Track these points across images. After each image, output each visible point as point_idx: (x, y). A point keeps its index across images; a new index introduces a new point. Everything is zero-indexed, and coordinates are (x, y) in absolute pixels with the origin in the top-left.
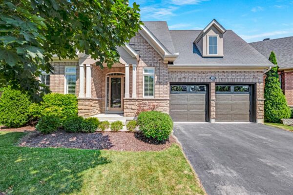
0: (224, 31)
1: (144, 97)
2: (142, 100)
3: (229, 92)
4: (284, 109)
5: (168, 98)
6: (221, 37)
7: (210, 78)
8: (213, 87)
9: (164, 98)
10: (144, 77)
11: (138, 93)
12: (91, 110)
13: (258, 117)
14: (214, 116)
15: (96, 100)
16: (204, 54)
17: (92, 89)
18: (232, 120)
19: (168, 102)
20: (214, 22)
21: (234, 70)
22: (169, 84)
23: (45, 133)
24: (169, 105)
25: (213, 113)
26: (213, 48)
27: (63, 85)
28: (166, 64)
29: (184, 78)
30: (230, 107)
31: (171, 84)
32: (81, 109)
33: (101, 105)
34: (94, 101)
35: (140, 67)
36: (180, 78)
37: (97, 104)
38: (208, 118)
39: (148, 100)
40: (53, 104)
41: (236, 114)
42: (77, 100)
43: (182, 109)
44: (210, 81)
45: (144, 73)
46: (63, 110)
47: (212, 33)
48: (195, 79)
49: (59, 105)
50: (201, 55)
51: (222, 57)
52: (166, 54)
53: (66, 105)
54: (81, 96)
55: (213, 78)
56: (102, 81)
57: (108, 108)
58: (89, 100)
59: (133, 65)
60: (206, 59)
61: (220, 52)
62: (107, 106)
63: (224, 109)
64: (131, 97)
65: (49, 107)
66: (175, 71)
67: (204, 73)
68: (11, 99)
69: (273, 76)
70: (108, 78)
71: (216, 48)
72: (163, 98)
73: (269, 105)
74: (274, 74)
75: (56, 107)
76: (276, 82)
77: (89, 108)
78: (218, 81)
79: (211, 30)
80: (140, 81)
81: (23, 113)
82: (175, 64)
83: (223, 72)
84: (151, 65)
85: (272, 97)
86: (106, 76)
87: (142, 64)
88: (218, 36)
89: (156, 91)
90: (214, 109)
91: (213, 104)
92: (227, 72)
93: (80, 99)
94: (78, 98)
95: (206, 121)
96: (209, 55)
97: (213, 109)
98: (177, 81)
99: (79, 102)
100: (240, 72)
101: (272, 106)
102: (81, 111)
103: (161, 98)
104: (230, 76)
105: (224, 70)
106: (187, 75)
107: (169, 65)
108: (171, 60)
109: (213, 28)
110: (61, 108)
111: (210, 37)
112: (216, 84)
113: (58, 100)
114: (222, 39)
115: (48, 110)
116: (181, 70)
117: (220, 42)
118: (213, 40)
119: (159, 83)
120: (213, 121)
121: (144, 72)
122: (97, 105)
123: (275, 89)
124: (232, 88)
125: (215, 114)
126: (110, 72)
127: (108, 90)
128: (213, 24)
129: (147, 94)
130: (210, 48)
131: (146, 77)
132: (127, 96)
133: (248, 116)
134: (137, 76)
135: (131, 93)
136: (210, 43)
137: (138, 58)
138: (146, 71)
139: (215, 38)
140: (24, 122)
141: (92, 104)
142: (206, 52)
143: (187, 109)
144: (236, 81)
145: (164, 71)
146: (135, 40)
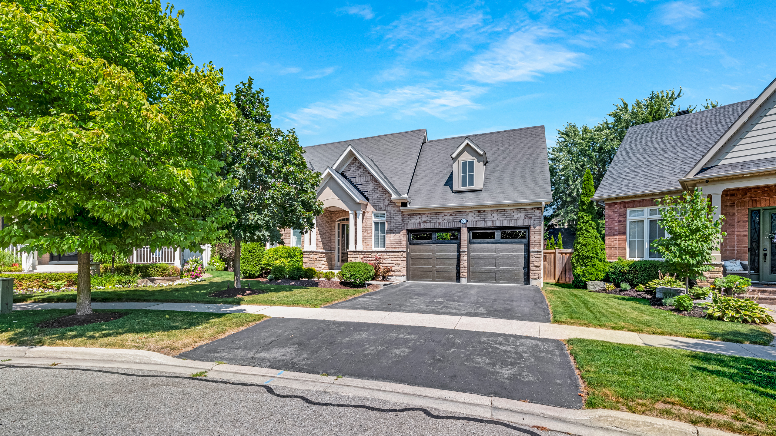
0: (481, 153)
1: (374, 249)
2: (372, 252)
3: (493, 240)
4: (593, 265)
5: (405, 250)
6: (479, 161)
7: (460, 221)
8: (464, 233)
9: (397, 250)
10: (373, 224)
11: (366, 244)
12: (315, 264)
13: (532, 276)
14: (466, 274)
15: (322, 253)
16: (455, 188)
17: (317, 240)
18: (497, 281)
19: (405, 255)
20: (466, 141)
21: (494, 209)
22: (404, 232)
24: (405, 259)
25: (464, 271)
26: (468, 179)
27: (290, 236)
28: (399, 206)
29: (425, 222)
30: (494, 261)
31: (409, 231)
32: (306, 263)
33: (330, 260)
34: (320, 254)
35: (368, 212)
36: (420, 223)
37: (324, 257)
38: (458, 279)
39: (377, 252)
40: (280, 257)
41: (503, 272)
42: (302, 253)
43: (425, 265)
44: (459, 225)
45: (374, 219)
46: (289, 262)
47: (467, 157)
48: (439, 223)
49: (286, 258)
50: (451, 188)
51: (480, 190)
52: (394, 196)
53: (292, 257)
54: (306, 248)
55: (463, 221)
56: (331, 228)
57: (339, 264)
58: (313, 252)
59: (357, 212)
60: (456, 195)
61: (478, 183)
62: (339, 261)
63: (485, 265)
64: (356, 248)
65: (277, 259)
66: (414, 214)
67: (451, 215)
68: (249, 251)
69: (583, 210)
70: (339, 224)
71: (472, 177)
72: (395, 250)
74: (585, 207)
75: (283, 260)
76: (588, 222)
77: (313, 262)
78: (470, 225)
79: (465, 153)
80: (369, 229)
81: (258, 265)
82: (408, 206)
83: (479, 212)
84: (381, 208)
86: (337, 223)
87: (370, 208)
88: (475, 160)
89: (387, 241)
90: (466, 264)
91: (464, 257)
92: (484, 211)
93: (305, 252)
94: (303, 250)
95: (457, 282)
96: (461, 188)
97: (464, 264)
98: (415, 227)
99: (305, 255)
100: (504, 210)
101: (578, 261)
102: (306, 264)
103: (393, 250)
104: (489, 217)
105: (480, 210)
106: (428, 218)
107: (402, 208)
108: (404, 201)
109: (468, 148)
110: (288, 261)
111: (464, 164)
112: (470, 229)
113: (286, 252)
114: (481, 163)
115: (276, 262)
116: (421, 213)
117: (479, 169)
118: (468, 167)
119: (391, 231)
120: (464, 281)
121: (373, 217)
122: (325, 259)
123: (585, 233)
124: (498, 234)
125: (466, 271)
126: (340, 217)
127: (339, 240)
128: (468, 144)
129: (377, 245)
130: (464, 178)
131: (377, 224)
132: (352, 247)
133: (522, 275)
134: (365, 224)
135: (356, 244)
136: (464, 171)
137: (365, 202)
138: (377, 216)
139: (471, 163)
140: (258, 273)
141: (317, 256)
142: (458, 185)
143: (432, 264)
144: (497, 224)
145: (397, 216)
146: (363, 179)
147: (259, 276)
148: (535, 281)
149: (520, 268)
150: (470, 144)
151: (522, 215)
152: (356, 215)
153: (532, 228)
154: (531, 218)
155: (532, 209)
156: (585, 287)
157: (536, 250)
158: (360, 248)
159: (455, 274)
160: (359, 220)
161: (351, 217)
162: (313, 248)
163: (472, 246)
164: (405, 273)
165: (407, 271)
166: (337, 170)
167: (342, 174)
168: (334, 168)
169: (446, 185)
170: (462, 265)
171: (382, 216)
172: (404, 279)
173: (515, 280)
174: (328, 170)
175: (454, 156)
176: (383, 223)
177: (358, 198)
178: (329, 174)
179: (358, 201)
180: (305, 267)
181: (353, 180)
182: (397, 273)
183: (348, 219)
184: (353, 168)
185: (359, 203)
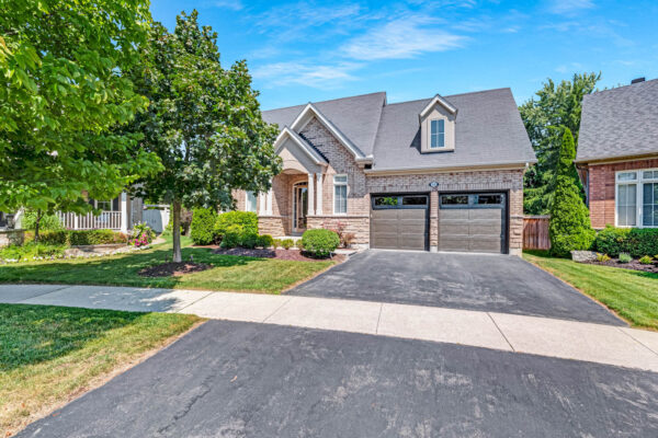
0: (453, 110)
1: (335, 214)
2: (333, 218)
3: (465, 205)
4: (578, 233)
5: (368, 215)
6: (450, 120)
7: (430, 185)
8: (435, 198)
9: (360, 216)
10: (334, 188)
11: (326, 209)
12: (271, 231)
14: (436, 242)
15: (278, 218)
16: (424, 149)
17: (273, 204)
18: (469, 249)
19: (368, 220)
20: (437, 99)
21: (469, 171)
22: (368, 196)
23: (228, 247)
24: (368, 225)
25: (434, 238)
26: (438, 138)
27: (245, 200)
28: (362, 169)
29: (390, 185)
30: (467, 228)
31: (373, 195)
32: (262, 229)
33: (286, 225)
34: (276, 220)
35: (328, 175)
36: (385, 187)
37: (280, 223)
38: (427, 247)
39: (338, 218)
40: (234, 222)
41: (476, 241)
42: (258, 218)
43: (390, 231)
44: (429, 189)
45: (335, 182)
46: (243, 229)
47: (436, 115)
48: (407, 187)
49: (240, 224)
50: (419, 148)
51: (452, 151)
52: (358, 157)
53: (246, 223)
54: (262, 213)
55: (434, 185)
56: (288, 193)
57: (295, 230)
58: (269, 218)
59: (317, 175)
60: (425, 156)
61: (449, 143)
62: (295, 226)
63: (457, 232)
64: (315, 214)
65: (231, 225)
66: (378, 177)
67: (420, 178)
68: (201, 217)
69: (564, 173)
70: (296, 188)
71: (442, 137)
72: (358, 216)
73: (554, 228)
74: (566, 170)
75: (236, 226)
76: (569, 185)
77: (269, 228)
78: (441, 188)
79: (435, 111)
80: (329, 193)
81: (210, 231)
82: (373, 168)
83: (451, 174)
84: (342, 171)
85: (559, 212)
86: (294, 187)
87: (331, 170)
88: (445, 118)
89: (349, 206)
90: (436, 231)
91: (434, 224)
92: (457, 174)
94: (260, 215)
95: (425, 250)
96: (431, 149)
97: (434, 232)
98: (380, 190)
99: (260, 221)
100: (480, 172)
101: (559, 228)
102: (262, 231)
103: (355, 216)
104: (463, 180)
105: (452, 172)
106: (394, 182)
107: (366, 171)
108: (368, 163)
109: (438, 106)
110: (242, 227)
111: (433, 123)
112: (440, 193)
113: (240, 218)
114: (453, 122)
115: (230, 228)
116: (387, 175)
117: (450, 127)
118: (438, 127)
119: (354, 195)
120: (434, 249)
122: (281, 225)
123: (567, 198)
124: (471, 198)
125: (436, 239)
126: (297, 181)
127: (296, 205)
128: (438, 102)
129: (338, 210)
130: (433, 138)
131: (338, 187)
132: (311, 212)
133: (499, 244)
134: (325, 187)
135: (315, 208)
136: (433, 131)
137: (325, 164)
138: (338, 179)
139: (442, 122)
140: (210, 240)
141: (274, 222)
142: (426, 145)
143: (397, 231)
144: (471, 188)
145: (360, 179)
146: (323, 140)
147: (211, 243)
148: (516, 251)
149: (497, 236)
150: (441, 101)
151: (501, 177)
152: (315, 178)
153: (512, 192)
154: (511, 181)
155: (512, 171)
156: (568, 256)
157: (516, 215)
158: (320, 213)
159: (423, 242)
160: (319, 183)
161: (311, 180)
162: (269, 213)
163: (443, 212)
164: (368, 240)
165: (371, 238)
166: (295, 130)
167: (300, 135)
168: (292, 127)
169: (412, 145)
170: (432, 231)
171: (344, 179)
172: (366, 247)
173: (491, 249)
174: (286, 130)
175: (422, 114)
176: (345, 187)
177: (318, 160)
178: (287, 134)
179: (318, 162)
180: (260, 234)
181: (313, 141)
182: (360, 241)
183: (306, 184)
184: (312, 128)
185: (319, 165)
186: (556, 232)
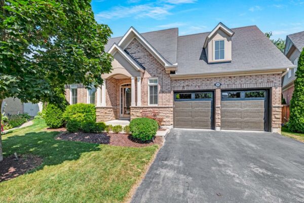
0: (231, 34)
1: (149, 105)
2: (148, 108)
3: (239, 98)
5: (172, 106)
6: (228, 40)
7: (215, 85)
8: (218, 94)
10: (149, 87)
11: (143, 102)
12: (105, 117)
13: (273, 125)
14: (220, 124)
15: (110, 108)
16: (210, 60)
17: (107, 99)
18: (242, 128)
19: (172, 109)
20: (220, 26)
21: (242, 75)
22: (172, 92)
24: (172, 112)
25: (218, 121)
26: (220, 54)
27: (86, 96)
28: (169, 74)
29: (188, 85)
30: (240, 114)
31: (175, 92)
32: (98, 116)
33: (116, 112)
34: (109, 109)
35: (145, 78)
36: (184, 87)
37: (111, 111)
38: (213, 127)
39: (152, 108)
40: (78, 112)
41: (247, 122)
42: (95, 109)
43: (186, 116)
44: (214, 88)
45: (149, 83)
46: (84, 116)
47: (218, 37)
48: (199, 86)
49: (83, 112)
50: (206, 61)
51: (230, 62)
52: (166, 65)
53: (87, 112)
54: (98, 105)
55: (218, 85)
56: (116, 91)
57: (122, 115)
58: (104, 108)
59: (138, 77)
60: (211, 65)
61: (228, 56)
62: (122, 113)
63: (233, 117)
64: (136, 105)
65: (75, 114)
66: (179, 80)
67: (208, 80)
70: (122, 88)
71: (223, 52)
72: (166, 106)
73: (296, 113)
75: (79, 114)
77: (104, 115)
78: (223, 87)
79: (218, 34)
80: (145, 91)
81: (60, 118)
82: (176, 74)
83: (230, 77)
84: (155, 75)
85: (301, 102)
86: (120, 87)
87: (147, 75)
88: (225, 39)
89: (159, 100)
90: (220, 117)
91: (218, 111)
92: (234, 77)
93: (97, 108)
94: (96, 107)
95: (211, 129)
96: (215, 61)
97: (218, 117)
98: (181, 89)
99: (97, 110)
100: (251, 76)
102: (99, 117)
103: (164, 106)
104: (238, 82)
105: (230, 76)
106: (190, 83)
107: (171, 75)
108: (173, 70)
109: (220, 31)
110: (83, 115)
111: (217, 42)
112: (223, 91)
113: (82, 108)
114: (230, 42)
115: (74, 116)
116: (185, 78)
117: (228, 45)
118: (220, 46)
119: (162, 92)
120: (218, 129)
121: (149, 82)
122: (112, 112)
124: (243, 94)
125: (220, 121)
126: (123, 83)
127: (122, 99)
128: (220, 28)
129: (151, 103)
130: (217, 53)
131: (151, 87)
132: (133, 104)
133: (263, 125)
134: (143, 87)
135: (136, 101)
136: (216, 48)
137: (143, 71)
138: (151, 81)
139: (223, 42)
140: (60, 124)
141: (107, 111)
142: (211, 58)
143: (192, 116)
144: (245, 86)
145: (167, 81)
146: (141, 54)
147: (61, 127)
148: (276, 130)
149: (261, 119)
150: (222, 27)
151: (265, 79)
152: (136, 80)
153: (274, 89)
154: (273, 81)
155: (274, 75)
157: (277, 105)
158: (139, 104)
159: (210, 123)
160: (139, 83)
161: (133, 81)
162: (104, 105)
163: (225, 102)
164: (172, 123)
165: (174, 121)
166: (121, 47)
167: (125, 51)
168: (119, 45)
169: (201, 59)
170: (217, 116)
171: (156, 81)
172: (171, 127)
174: (115, 46)
175: (209, 37)
176: (156, 87)
177: (138, 68)
178: (116, 49)
180: (98, 121)
181: (134, 55)
182: (167, 123)
183: (130, 85)
184: (133, 46)
185: (139, 71)
186: (298, 116)
